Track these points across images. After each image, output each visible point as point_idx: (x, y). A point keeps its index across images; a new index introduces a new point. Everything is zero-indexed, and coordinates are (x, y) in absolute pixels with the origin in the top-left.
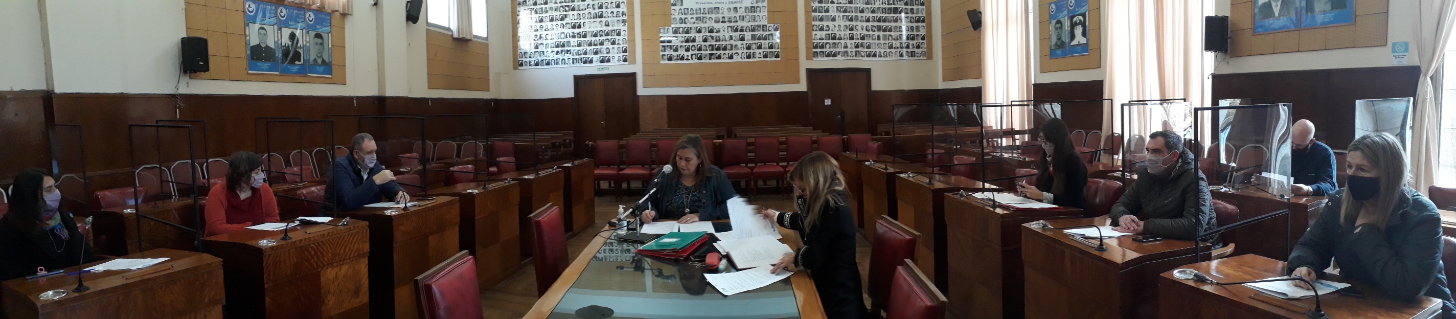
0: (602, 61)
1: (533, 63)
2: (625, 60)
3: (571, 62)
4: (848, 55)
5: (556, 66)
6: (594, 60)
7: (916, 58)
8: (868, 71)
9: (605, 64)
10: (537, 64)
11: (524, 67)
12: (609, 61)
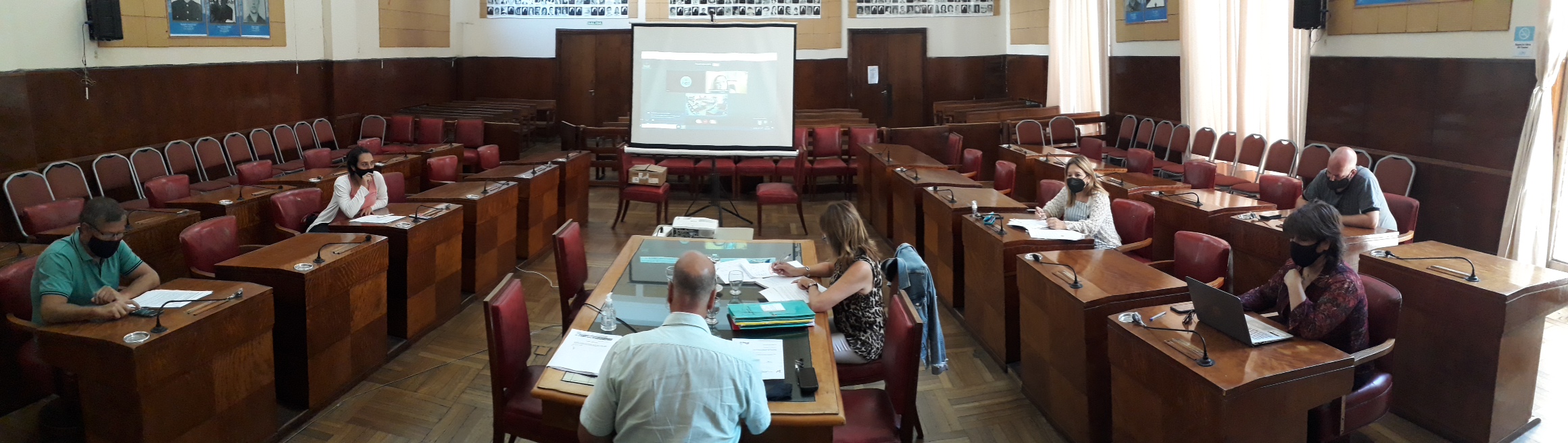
0: (594, 13)
1: (506, 11)
2: (624, 13)
3: (554, 12)
4: (897, 12)
5: (535, 16)
6: (584, 11)
7: (980, 14)
8: (922, 33)
9: (598, 17)
10: (511, 12)
11: (494, 16)
12: (602, 13)
